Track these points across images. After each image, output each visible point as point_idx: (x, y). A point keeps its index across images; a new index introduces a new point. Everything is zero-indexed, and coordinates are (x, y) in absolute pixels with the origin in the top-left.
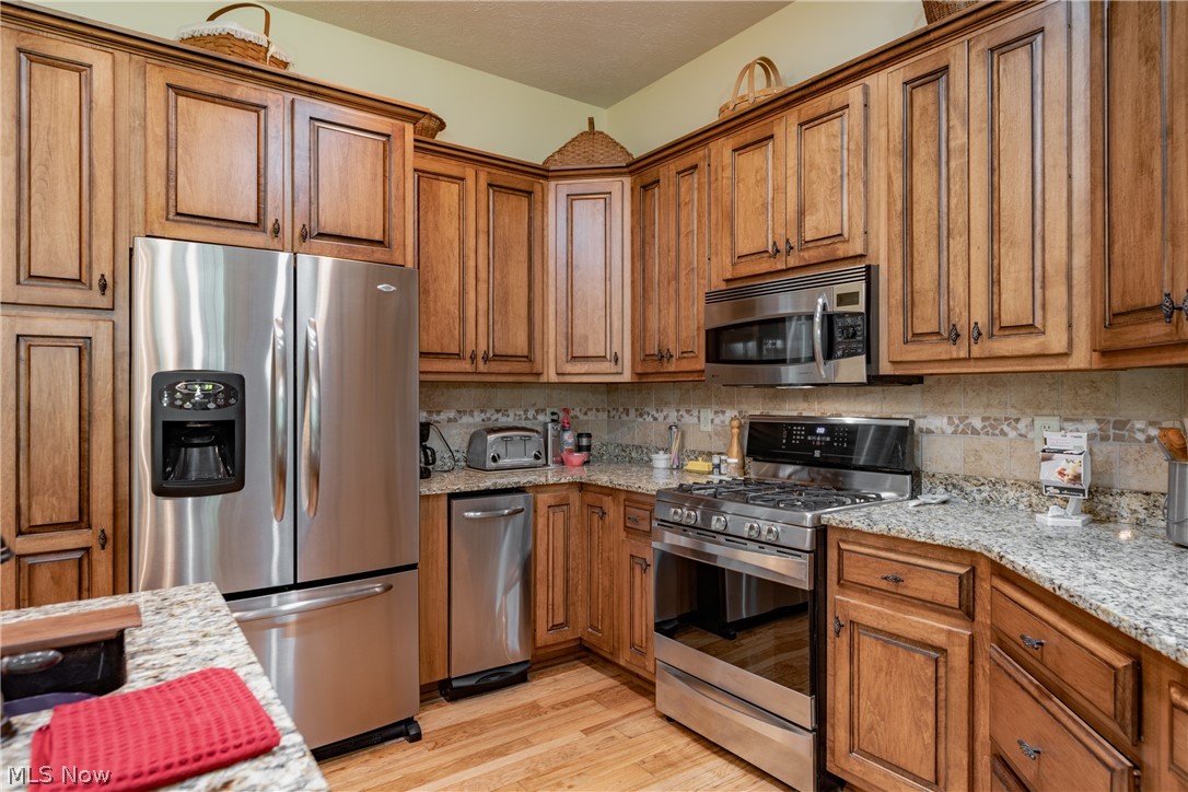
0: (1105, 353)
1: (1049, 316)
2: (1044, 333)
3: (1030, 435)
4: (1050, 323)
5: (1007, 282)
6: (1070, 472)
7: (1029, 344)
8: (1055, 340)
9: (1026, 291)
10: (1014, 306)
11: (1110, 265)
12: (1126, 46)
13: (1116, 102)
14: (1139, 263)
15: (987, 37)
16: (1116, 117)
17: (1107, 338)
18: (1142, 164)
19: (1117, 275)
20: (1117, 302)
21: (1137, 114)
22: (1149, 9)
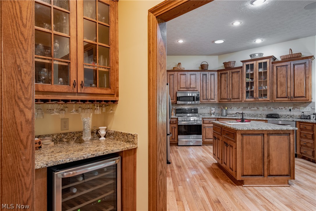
1: (215, 98)
2: (214, 100)
6: (214, 111)
9: (213, 96)
11: (221, 95)
12: (223, 79)
13: (222, 83)
14: (224, 95)
15: (210, 73)
16: (222, 84)
17: (221, 101)
18: (225, 88)
19: (222, 96)
20: (222, 98)
21: (224, 84)
22: (225, 78)
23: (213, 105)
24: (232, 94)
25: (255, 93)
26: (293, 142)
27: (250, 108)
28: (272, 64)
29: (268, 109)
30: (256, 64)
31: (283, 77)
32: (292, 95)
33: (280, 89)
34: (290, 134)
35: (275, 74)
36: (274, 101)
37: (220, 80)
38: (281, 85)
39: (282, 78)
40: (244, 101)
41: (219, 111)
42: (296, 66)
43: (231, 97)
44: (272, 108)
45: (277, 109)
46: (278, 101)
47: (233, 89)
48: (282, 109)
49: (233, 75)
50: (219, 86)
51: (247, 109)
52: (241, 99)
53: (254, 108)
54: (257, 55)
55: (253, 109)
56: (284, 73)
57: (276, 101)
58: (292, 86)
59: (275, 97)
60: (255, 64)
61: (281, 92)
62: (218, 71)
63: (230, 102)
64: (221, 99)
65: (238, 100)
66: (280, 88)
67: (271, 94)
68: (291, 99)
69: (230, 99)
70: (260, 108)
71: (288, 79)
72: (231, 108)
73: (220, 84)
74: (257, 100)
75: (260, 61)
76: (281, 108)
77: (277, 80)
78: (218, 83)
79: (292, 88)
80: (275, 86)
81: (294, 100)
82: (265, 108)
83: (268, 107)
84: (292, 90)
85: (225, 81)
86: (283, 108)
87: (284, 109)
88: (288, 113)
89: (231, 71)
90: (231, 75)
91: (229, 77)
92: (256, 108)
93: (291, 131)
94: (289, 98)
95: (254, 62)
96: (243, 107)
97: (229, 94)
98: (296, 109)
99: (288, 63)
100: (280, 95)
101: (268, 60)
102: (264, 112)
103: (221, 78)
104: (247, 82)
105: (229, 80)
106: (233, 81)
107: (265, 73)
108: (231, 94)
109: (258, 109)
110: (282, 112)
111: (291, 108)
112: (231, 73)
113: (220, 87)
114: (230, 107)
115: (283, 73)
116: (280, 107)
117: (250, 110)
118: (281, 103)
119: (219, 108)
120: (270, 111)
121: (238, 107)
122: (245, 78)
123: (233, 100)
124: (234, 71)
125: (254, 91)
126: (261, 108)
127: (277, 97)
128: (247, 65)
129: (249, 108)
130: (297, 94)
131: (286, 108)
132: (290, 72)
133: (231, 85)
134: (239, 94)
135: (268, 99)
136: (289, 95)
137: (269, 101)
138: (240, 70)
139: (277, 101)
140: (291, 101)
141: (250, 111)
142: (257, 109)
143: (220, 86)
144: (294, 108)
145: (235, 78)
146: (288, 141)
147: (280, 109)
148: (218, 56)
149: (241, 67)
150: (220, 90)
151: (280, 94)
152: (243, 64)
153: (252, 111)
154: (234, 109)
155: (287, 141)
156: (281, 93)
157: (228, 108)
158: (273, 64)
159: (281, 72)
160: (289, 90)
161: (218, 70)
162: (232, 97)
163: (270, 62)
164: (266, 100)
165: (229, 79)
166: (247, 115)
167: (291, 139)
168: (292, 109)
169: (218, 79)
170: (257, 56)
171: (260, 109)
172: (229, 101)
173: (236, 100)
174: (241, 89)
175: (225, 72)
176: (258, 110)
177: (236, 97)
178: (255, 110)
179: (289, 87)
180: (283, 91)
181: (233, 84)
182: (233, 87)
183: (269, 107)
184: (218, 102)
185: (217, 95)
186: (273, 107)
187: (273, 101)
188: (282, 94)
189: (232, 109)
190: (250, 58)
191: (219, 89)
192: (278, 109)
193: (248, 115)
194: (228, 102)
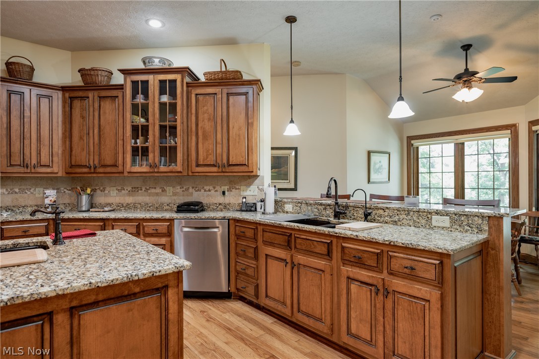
0: (67, 173)
1: (54, 164)
2: (52, 167)
3: (34, 193)
4: (54, 165)
5: (43, 155)
6: (53, 200)
7: (49, 170)
8: (55, 169)
9: (48, 157)
10: (45, 159)
11: (71, 155)
12: (77, 112)
13: (73, 122)
14: (81, 156)
15: (36, 91)
16: (74, 125)
17: (70, 170)
18: (81, 138)
19: (73, 158)
20: (73, 163)
21: (80, 127)
22: (83, 109)
23: (51, 181)
24: (100, 155)
25: (152, 152)
26: (176, 315)
27: (147, 190)
28: (188, 87)
29: (183, 191)
30: (153, 80)
31: (209, 119)
32: (225, 161)
33: (203, 146)
34: (166, 287)
35: (194, 111)
36: (192, 173)
37: (68, 113)
38: (205, 137)
39: (206, 121)
40: (129, 172)
41: (73, 198)
42: (231, 98)
43: (96, 162)
44: (191, 190)
45: (200, 191)
46: (200, 174)
47: (102, 142)
48: (209, 191)
49: (102, 104)
50: (65, 131)
51: (140, 191)
52: (120, 168)
53: (155, 188)
54: (157, 61)
55: (153, 191)
56: (211, 110)
57: (195, 174)
58: (225, 141)
59: (194, 164)
60: (151, 83)
61: (205, 154)
62: (64, 89)
63: (95, 175)
64: (72, 166)
65: (114, 170)
66: (203, 144)
67: (186, 157)
68: (224, 170)
69: (95, 168)
70: (167, 189)
71: (218, 124)
72: (104, 190)
73: (68, 126)
74: (156, 170)
75: (162, 77)
76: (207, 188)
77: (197, 125)
78: (64, 123)
79: (225, 146)
80: (194, 138)
81: (227, 171)
82: (178, 189)
83: (183, 188)
84: (225, 149)
85: (83, 117)
86: (211, 188)
87: (213, 192)
88: (220, 199)
89: (96, 93)
90: (96, 105)
91: (91, 109)
92: (158, 190)
93: (170, 278)
94: (219, 167)
95: (150, 78)
96: (132, 188)
97: (92, 154)
98: (234, 190)
99: (218, 90)
100: (204, 160)
101: (178, 77)
102: (175, 198)
103: (71, 108)
104: (135, 124)
105: (91, 117)
106: (102, 121)
107: (173, 107)
108: (97, 153)
109: (164, 190)
110: (211, 198)
111: (225, 188)
112: (96, 97)
113: (68, 134)
114: (101, 188)
115: (207, 110)
116: (205, 188)
117: (146, 193)
118: (206, 179)
119: (72, 189)
120: (187, 195)
121: (120, 188)
122: (128, 114)
123: (101, 170)
124: (104, 93)
125: (150, 149)
126: (170, 190)
127: (198, 165)
128: (133, 82)
129: (144, 189)
130: (233, 158)
131: (218, 188)
132: (221, 111)
133: (96, 131)
134: (116, 154)
135: (179, 168)
136: (219, 161)
137: (181, 172)
138: (120, 95)
139: (197, 174)
140: (222, 174)
141: (148, 197)
142: (162, 191)
143: (68, 130)
144: (230, 189)
145: (107, 112)
146: (158, 315)
147: (205, 191)
148: (69, 53)
149: (121, 87)
150: (68, 143)
151: (202, 158)
152: (125, 80)
153: (151, 197)
154: (111, 192)
155: (156, 315)
156: (205, 156)
157: (94, 190)
158: (190, 88)
159: (205, 108)
160: (219, 150)
161: (62, 87)
162: (100, 161)
163: (182, 81)
164: (174, 170)
165: (91, 113)
166: (139, 206)
167: (171, 303)
168: (228, 191)
169: (64, 112)
170: (157, 64)
171: (168, 191)
172: (92, 171)
173: (108, 170)
174: (121, 142)
175: (80, 94)
176: (164, 193)
177: (109, 161)
178: (157, 194)
179: (219, 143)
180: (208, 151)
181: (102, 128)
182: (102, 136)
183: (185, 188)
184: (64, 175)
185: (60, 156)
186: (193, 188)
187: (190, 174)
188: (207, 157)
189: (106, 192)
190: (141, 66)
191: (66, 138)
192: (203, 190)
193: (142, 207)
194: (90, 175)
